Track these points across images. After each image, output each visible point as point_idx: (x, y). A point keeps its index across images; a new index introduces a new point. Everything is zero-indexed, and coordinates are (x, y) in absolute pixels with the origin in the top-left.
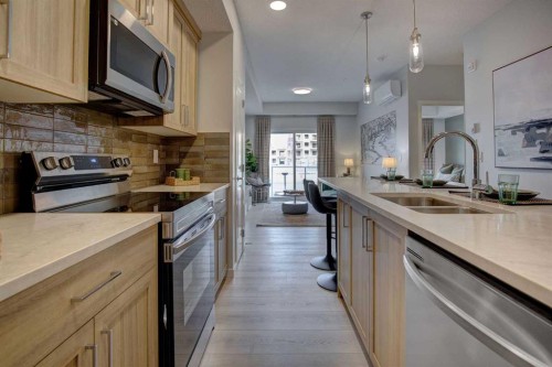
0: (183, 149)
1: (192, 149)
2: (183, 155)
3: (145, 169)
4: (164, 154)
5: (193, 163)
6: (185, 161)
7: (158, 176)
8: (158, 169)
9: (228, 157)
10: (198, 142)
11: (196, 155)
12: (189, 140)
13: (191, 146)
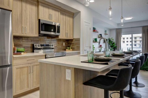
0: (71, 42)
1: (73, 42)
2: (71, 44)
3: (60, 47)
4: (67, 44)
5: (73, 46)
6: (71, 45)
10: (74, 41)
11: (73, 44)
12: (72, 40)
13: (72, 41)
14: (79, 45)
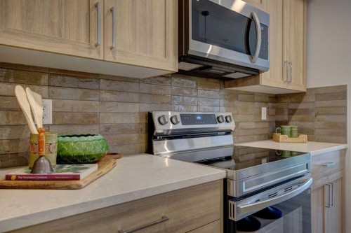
0: (292, 106)
1: (301, 106)
2: (292, 112)
3: (253, 125)
4: (273, 112)
5: (302, 121)
6: (294, 117)
7: (266, 131)
8: (267, 125)
9: (345, 114)
11: (306, 111)
13: (300, 102)
14: (338, 119)
